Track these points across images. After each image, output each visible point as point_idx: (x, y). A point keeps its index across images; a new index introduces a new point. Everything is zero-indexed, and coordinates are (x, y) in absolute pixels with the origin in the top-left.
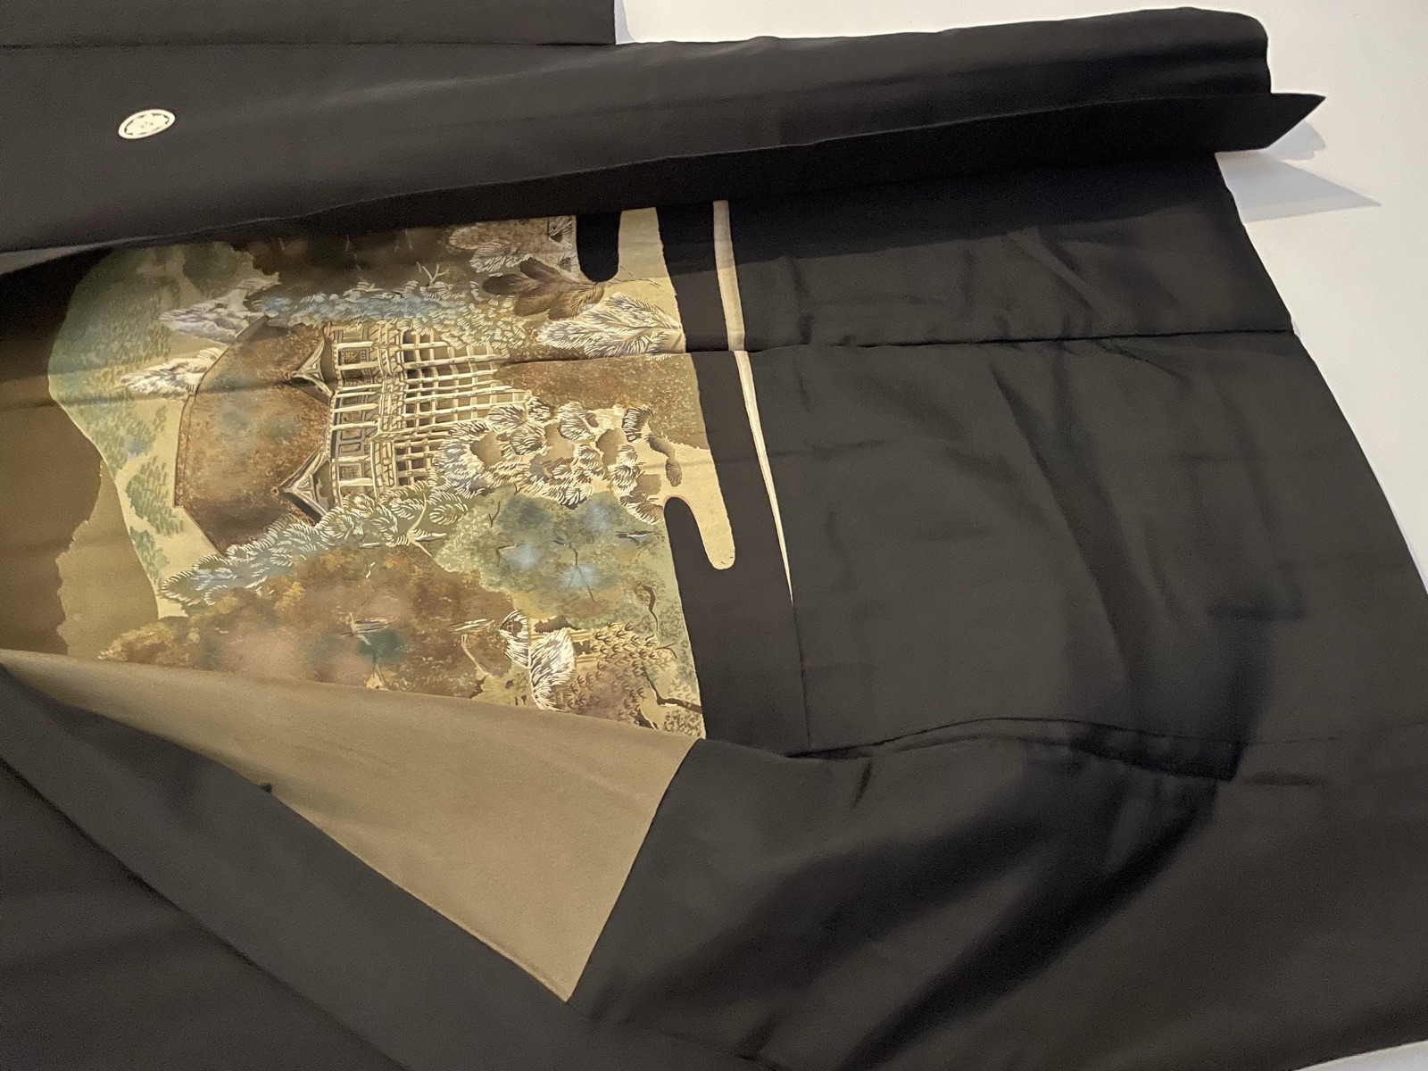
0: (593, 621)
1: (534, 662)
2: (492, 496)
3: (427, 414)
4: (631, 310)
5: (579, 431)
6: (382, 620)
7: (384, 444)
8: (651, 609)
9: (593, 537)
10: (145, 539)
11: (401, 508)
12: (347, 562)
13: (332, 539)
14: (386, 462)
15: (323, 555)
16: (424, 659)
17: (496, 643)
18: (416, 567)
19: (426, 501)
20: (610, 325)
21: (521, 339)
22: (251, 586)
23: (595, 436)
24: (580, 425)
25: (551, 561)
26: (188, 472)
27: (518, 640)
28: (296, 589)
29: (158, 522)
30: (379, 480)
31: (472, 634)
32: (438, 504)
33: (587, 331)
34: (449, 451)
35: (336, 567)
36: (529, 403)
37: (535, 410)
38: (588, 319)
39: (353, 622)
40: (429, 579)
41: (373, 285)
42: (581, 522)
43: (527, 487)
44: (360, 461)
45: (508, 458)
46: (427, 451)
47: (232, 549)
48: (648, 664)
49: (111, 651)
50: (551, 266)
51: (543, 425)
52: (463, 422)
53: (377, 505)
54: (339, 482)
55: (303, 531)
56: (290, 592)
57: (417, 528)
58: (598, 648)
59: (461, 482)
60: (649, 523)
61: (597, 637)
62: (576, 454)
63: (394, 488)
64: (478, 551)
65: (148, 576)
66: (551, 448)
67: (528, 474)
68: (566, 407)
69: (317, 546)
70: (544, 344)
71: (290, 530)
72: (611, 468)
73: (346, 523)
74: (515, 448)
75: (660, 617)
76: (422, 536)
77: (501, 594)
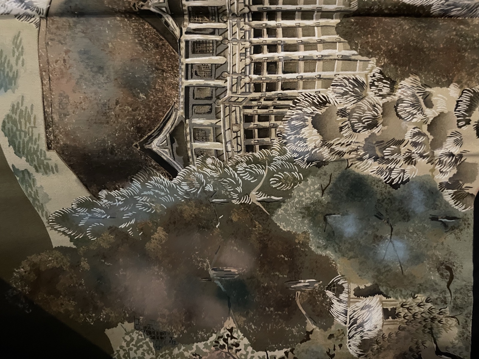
0: (401, 291)
1: (352, 321)
2: (325, 168)
3: (273, 77)
5: (415, 112)
6: (233, 270)
7: (233, 109)
8: (448, 286)
9: (409, 216)
10: (26, 175)
11: (246, 171)
12: (200, 213)
13: (187, 193)
14: (235, 128)
15: (180, 205)
16: (267, 309)
17: (322, 302)
18: (257, 223)
19: (267, 166)
22: (123, 226)
23: (428, 118)
24: (415, 105)
25: (370, 232)
26: (56, 117)
27: (340, 301)
28: (160, 234)
29: (36, 163)
30: (229, 145)
31: (304, 291)
32: (278, 170)
34: (293, 123)
35: (191, 216)
36: (372, 75)
37: (376, 83)
39: (210, 269)
40: (267, 235)
42: (401, 202)
43: (358, 163)
44: (212, 125)
45: (345, 135)
46: (273, 121)
47: (103, 193)
48: (436, 326)
49: (22, 270)
51: (381, 102)
52: (308, 91)
53: (225, 167)
54: (193, 143)
55: (162, 184)
56: (156, 236)
57: (259, 191)
58: (402, 314)
59: (300, 154)
60: (460, 209)
61: (402, 306)
62: (408, 137)
63: (241, 153)
64: (309, 215)
65: (36, 208)
66: (386, 127)
67: (361, 152)
68: (407, 82)
69: (175, 197)
71: (152, 182)
72: (438, 152)
73: (198, 180)
74: (353, 126)
75: (455, 293)
76: (262, 198)
77: (327, 258)
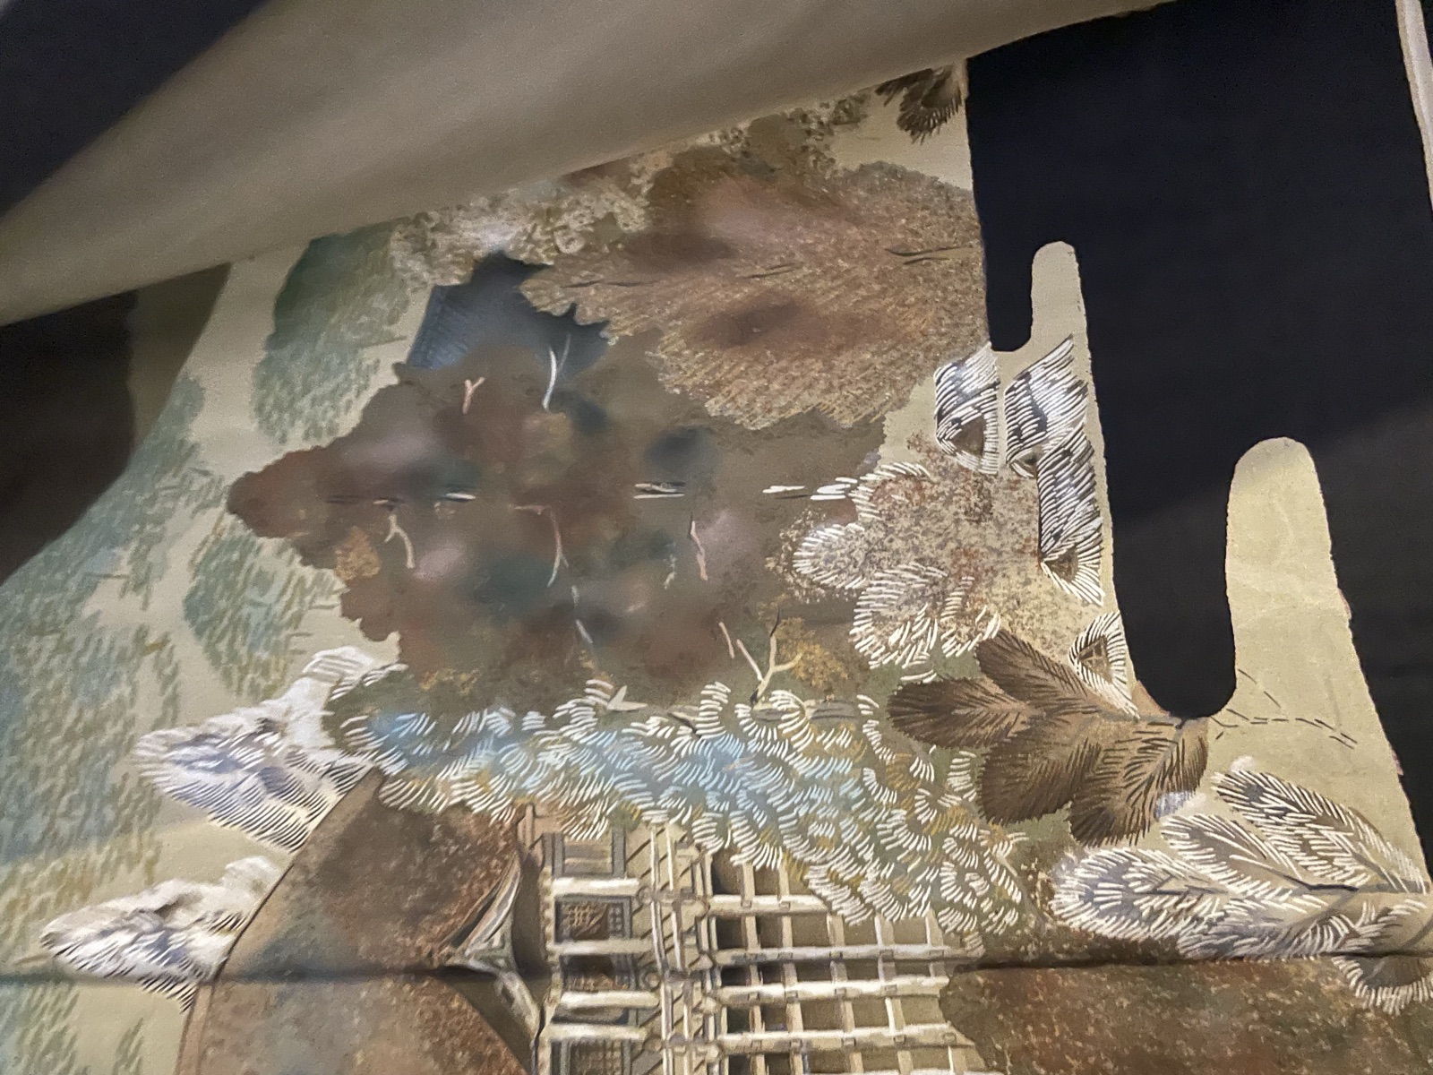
4: (1288, 819)
20: (1241, 870)
21: (1010, 904)
33: (1182, 887)
38: (1178, 845)
41: (623, 691)
50: (1057, 658)
70: (1075, 924)
